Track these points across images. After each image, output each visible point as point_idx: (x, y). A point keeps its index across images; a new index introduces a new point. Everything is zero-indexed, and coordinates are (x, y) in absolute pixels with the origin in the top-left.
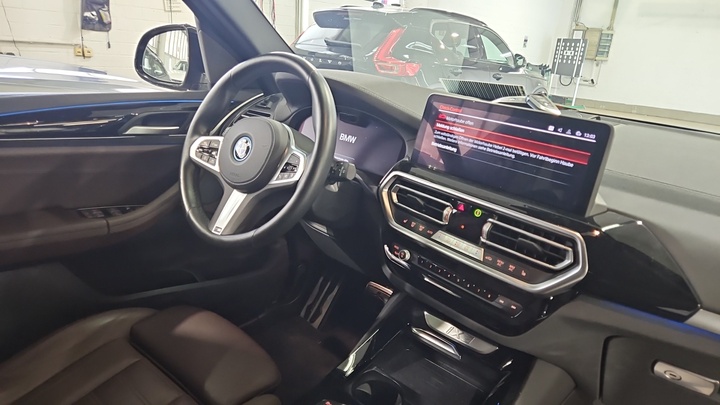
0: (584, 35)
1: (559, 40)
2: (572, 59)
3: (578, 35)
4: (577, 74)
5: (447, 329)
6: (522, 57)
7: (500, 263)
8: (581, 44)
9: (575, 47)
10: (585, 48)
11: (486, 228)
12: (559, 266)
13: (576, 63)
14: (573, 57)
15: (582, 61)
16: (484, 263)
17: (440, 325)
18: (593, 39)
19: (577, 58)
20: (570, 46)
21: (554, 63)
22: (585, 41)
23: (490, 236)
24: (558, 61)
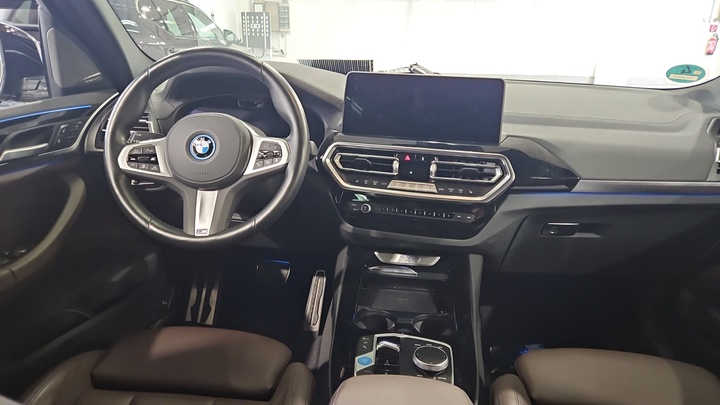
0: (264, 9)
1: (243, 14)
2: (260, 32)
3: (259, 8)
4: (269, 46)
5: (398, 258)
6: (231, 33)
7: (451, 190)
8: (264, 17)
9: (260, 20)
10: (269, 20)
11: (433, 168)
12: (494, 179)
13: (265, 35)
14: (260, 30)
15: (269, 33)
16: (439, 193)
17: (391, 258)
18: (274, 12)
19: (265, 31)
20: (255, 20)
21: (244, 37)
22: (267, 14)
23: (438, 173)
24: (247, 34)
